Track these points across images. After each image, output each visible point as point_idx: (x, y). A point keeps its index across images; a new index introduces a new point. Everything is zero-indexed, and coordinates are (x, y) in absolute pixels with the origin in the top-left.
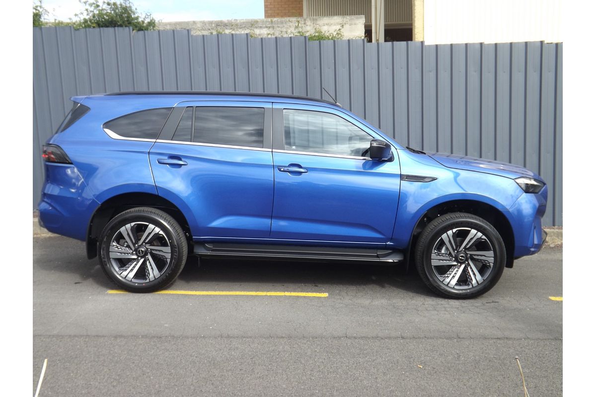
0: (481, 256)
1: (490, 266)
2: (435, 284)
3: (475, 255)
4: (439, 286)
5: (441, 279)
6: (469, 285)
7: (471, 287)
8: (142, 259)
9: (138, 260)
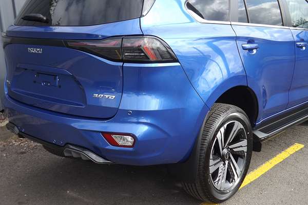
8: (227, 162)
9: (224, 164)
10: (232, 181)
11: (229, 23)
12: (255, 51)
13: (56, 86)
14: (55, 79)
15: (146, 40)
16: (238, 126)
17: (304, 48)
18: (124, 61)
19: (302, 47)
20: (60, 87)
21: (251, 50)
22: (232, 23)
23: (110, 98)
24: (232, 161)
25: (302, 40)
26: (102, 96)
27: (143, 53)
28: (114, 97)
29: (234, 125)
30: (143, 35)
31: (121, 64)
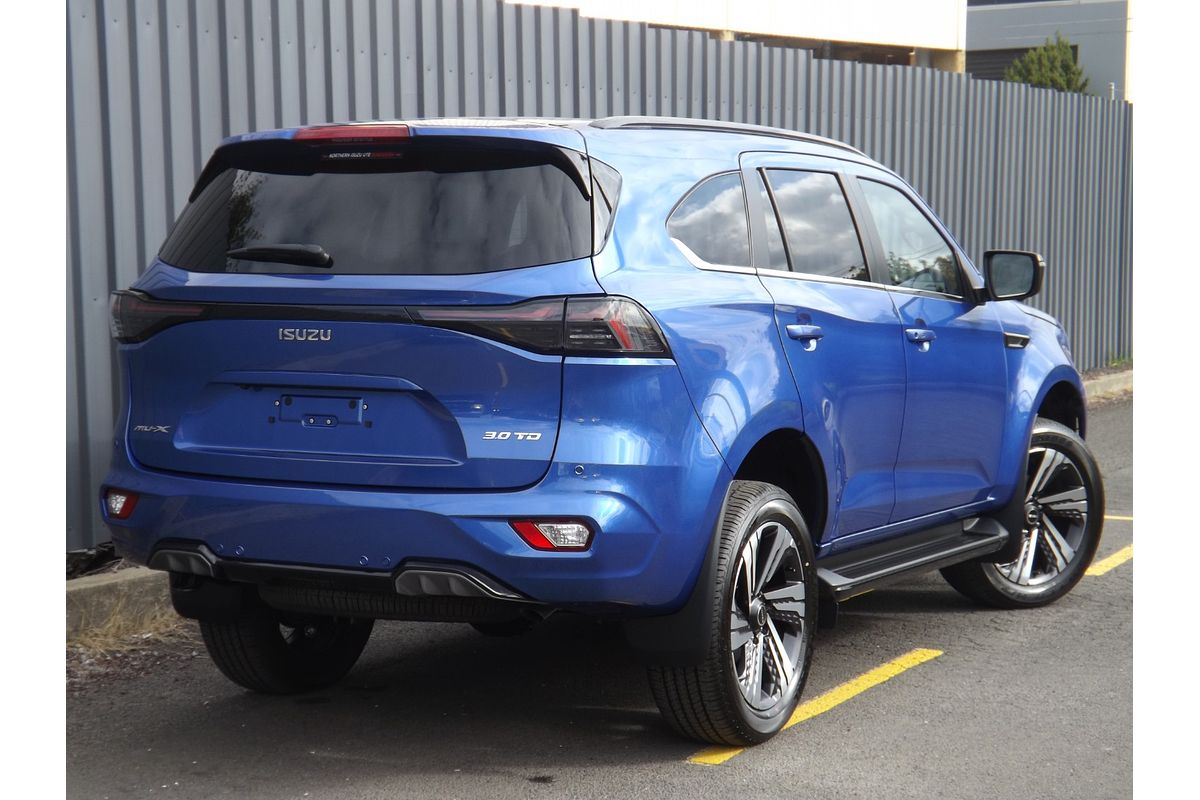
0: (1064, 501)
1: (1081, 519)
2: (999, 587)
3: (1052, 503)
4: (1006, 589)
5: (1005, 571)
6: (1051, 571)
7: (1055, 573)
8: (761, 637)
9: (756, 641)
10: (775, 692)
11: (752, 270)
12: (813, 344)
13: (357, 423)
14: (354, 405)
15: (612, 306)
16: (785, 540)
17: (926, 346)
18: (565, 353)
19: (920, 342)
20: (369, 424)
21: (805, 339)
22: (761, 271)
23: (529, 438)
24: (771, 635)
25: (920, 324)
26: (509, 434)
27: (611, 333)
28: (539, 435)
29: (775, 535)
30: (605, 295)
31: (558, 359)
